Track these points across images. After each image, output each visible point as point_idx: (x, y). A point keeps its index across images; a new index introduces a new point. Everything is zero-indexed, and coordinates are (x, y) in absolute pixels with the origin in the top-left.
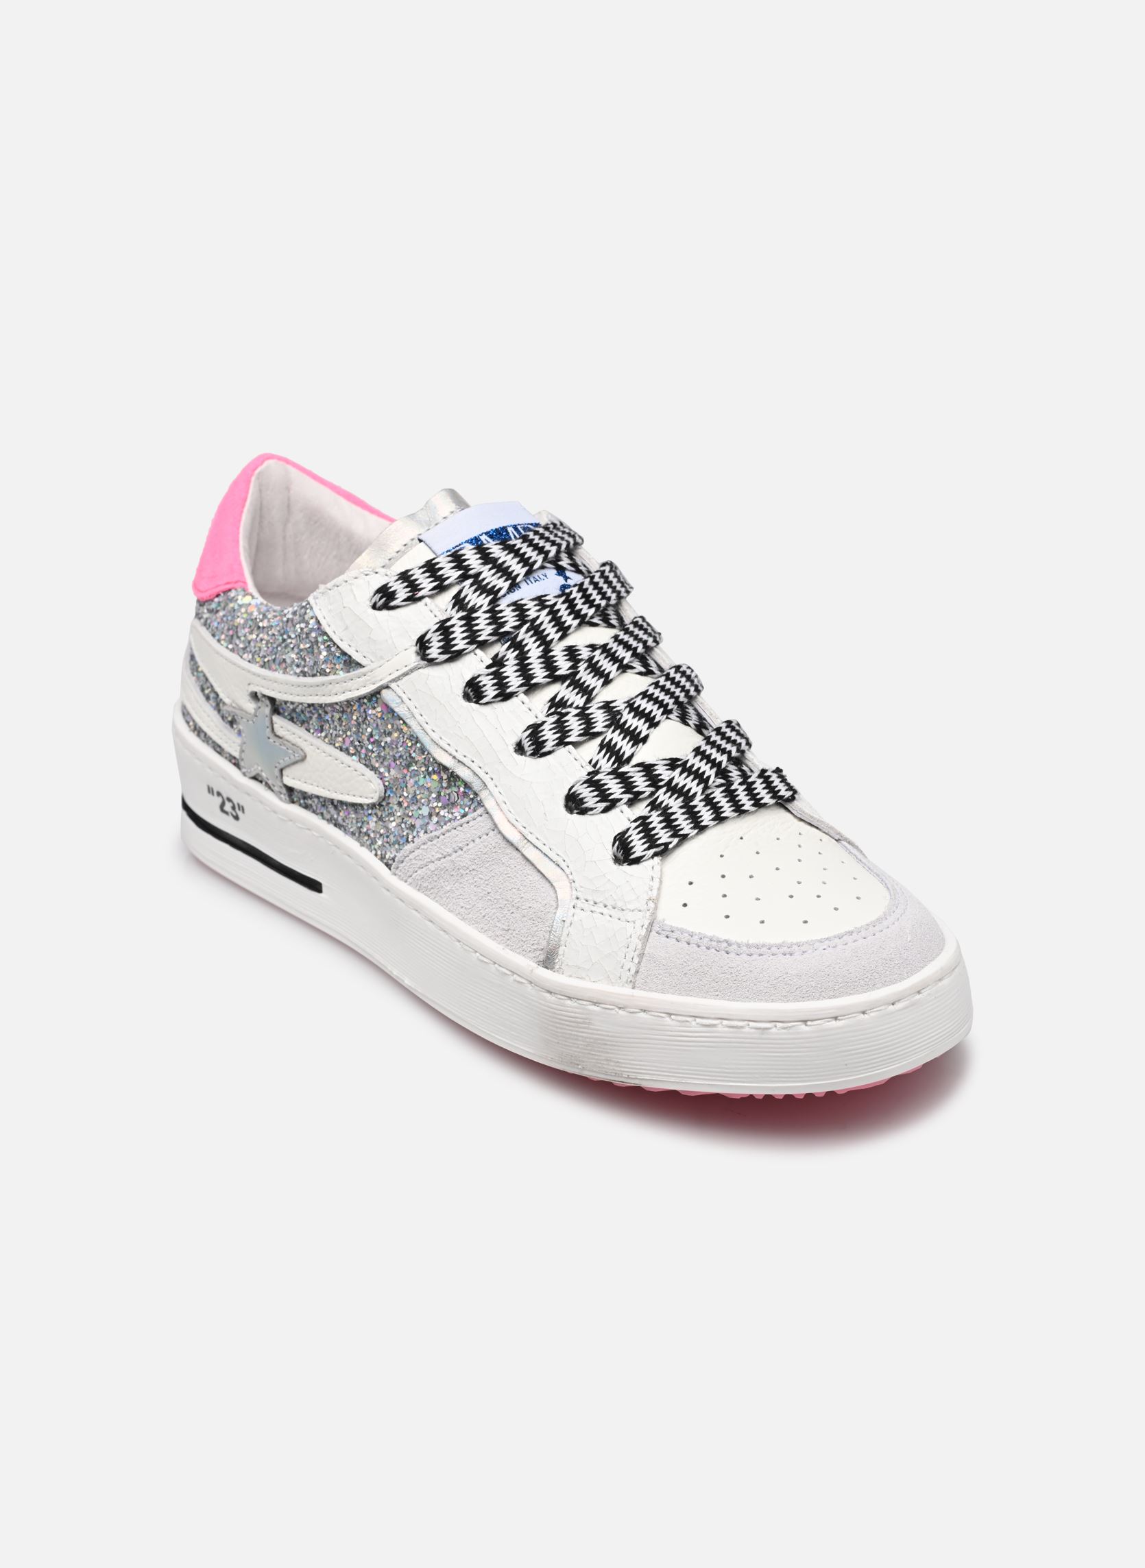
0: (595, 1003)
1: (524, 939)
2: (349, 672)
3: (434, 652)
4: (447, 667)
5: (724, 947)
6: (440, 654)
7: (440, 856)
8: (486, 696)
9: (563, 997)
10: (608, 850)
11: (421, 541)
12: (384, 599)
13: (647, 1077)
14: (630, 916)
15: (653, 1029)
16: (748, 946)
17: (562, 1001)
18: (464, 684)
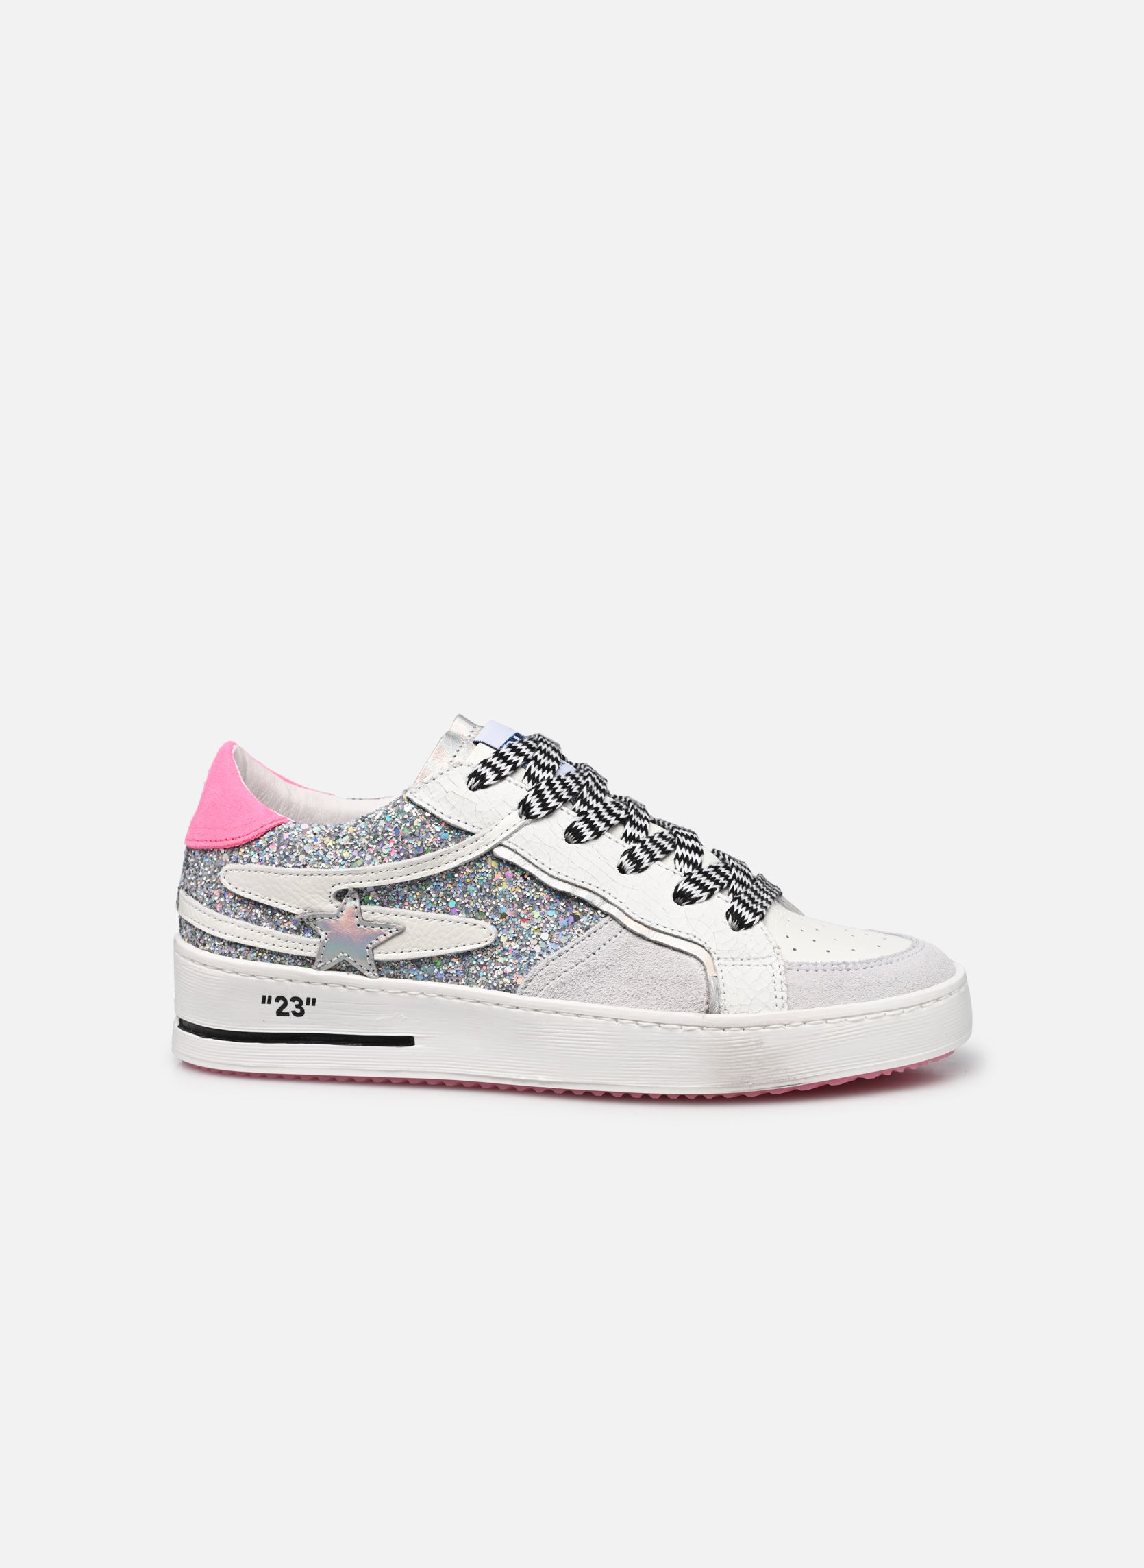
0: (764, 1027)
1: (681, 1000)
2: (458, 842)
3: (536, 810)
4: (545, 821)
5: (845, 967)
6: (541, 811)
7: (573, 964)
8: (585, 836)
9: (736, 1029)
10: (725, 925)
11: (476, 743)
12: (478, 781)
13: (811, 1075)
14: (768, 961)
15: (816, 1034)
16: (861, 963)
17: (736, 1032)
18: (564, 831)
